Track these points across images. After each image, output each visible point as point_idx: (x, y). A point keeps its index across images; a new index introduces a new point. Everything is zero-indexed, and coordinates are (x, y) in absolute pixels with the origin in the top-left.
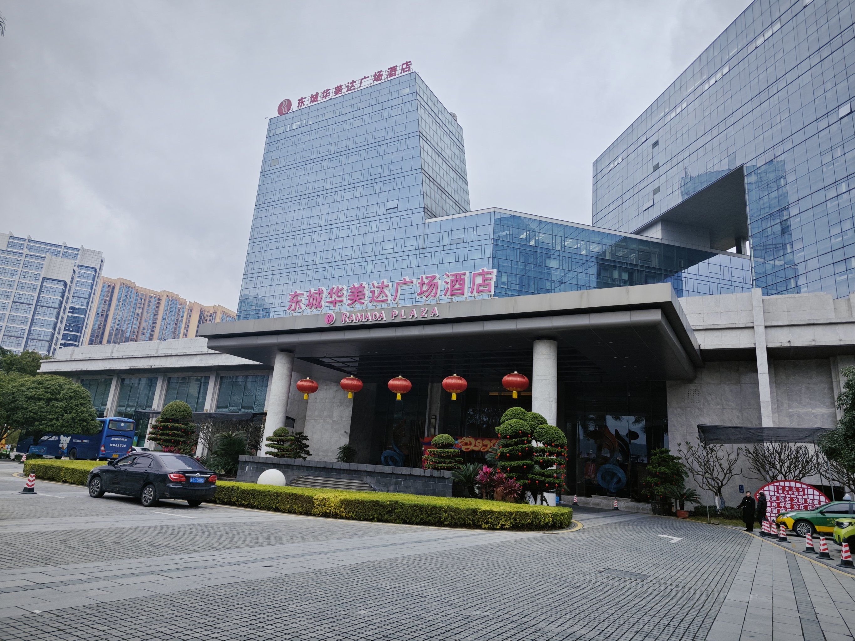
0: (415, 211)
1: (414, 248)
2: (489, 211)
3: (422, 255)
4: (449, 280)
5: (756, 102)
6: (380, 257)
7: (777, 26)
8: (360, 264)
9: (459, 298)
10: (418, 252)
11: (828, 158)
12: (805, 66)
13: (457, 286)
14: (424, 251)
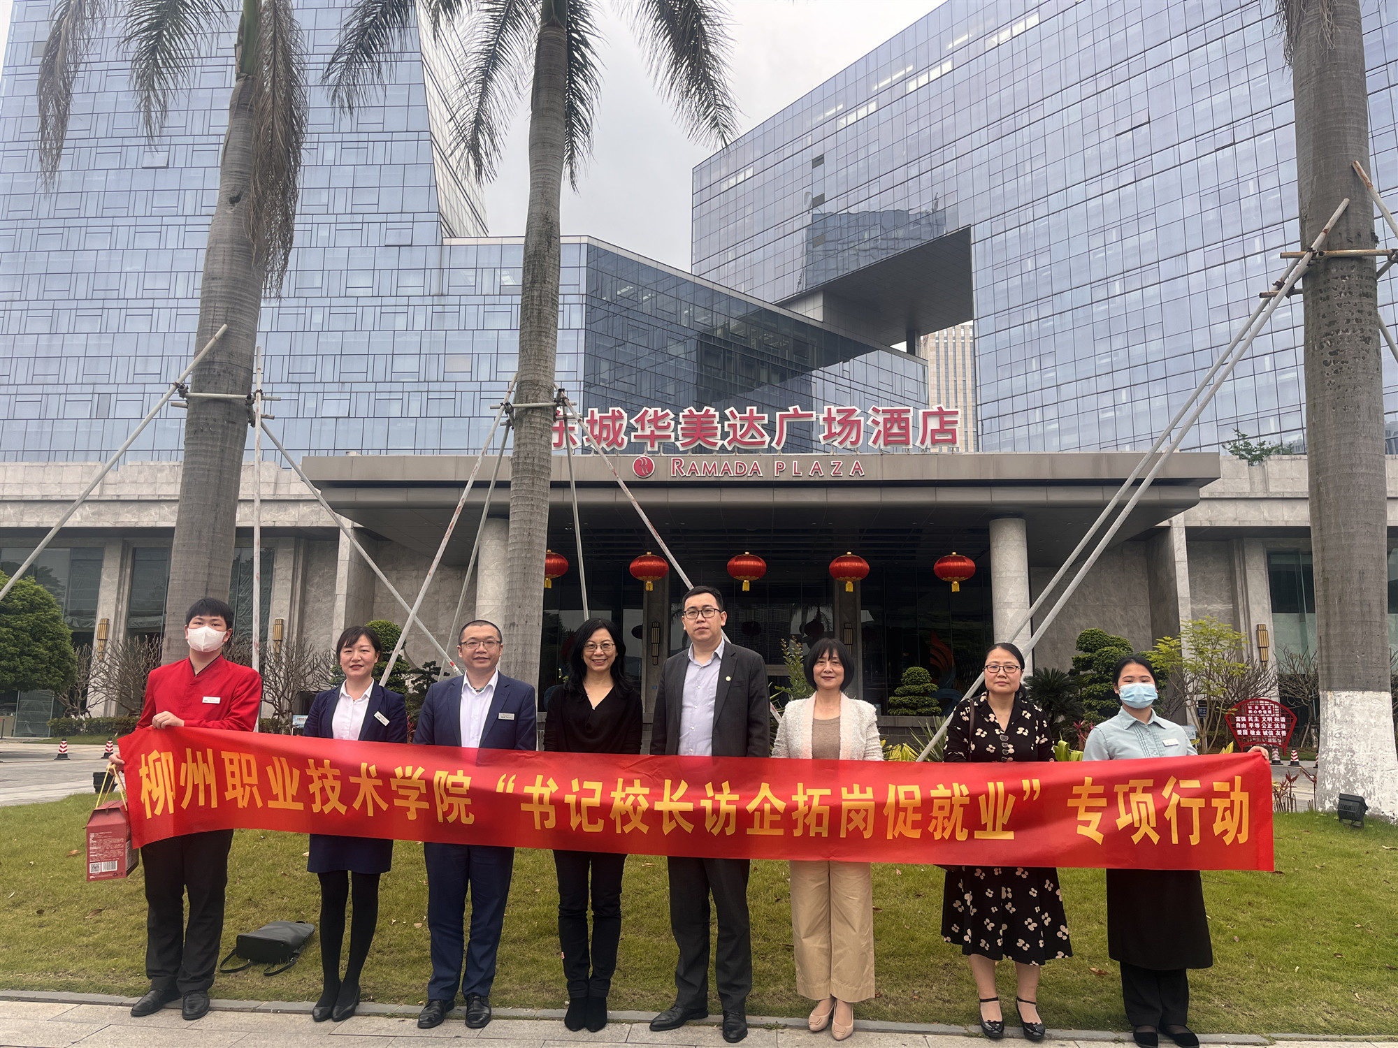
0: (418, 217)
1: (420, 291)
2: (577, 240)
3: (439, 309)
4: (880, 419)
5: (994, 132)
6: (342, 301)
7: (1033, 20)
8: (294, 311)
9: (900, 450)
10: (428, 301)
11: (1097, 241)
12: (1073, 94)
13: (895, 430)
14: (443, 301)
